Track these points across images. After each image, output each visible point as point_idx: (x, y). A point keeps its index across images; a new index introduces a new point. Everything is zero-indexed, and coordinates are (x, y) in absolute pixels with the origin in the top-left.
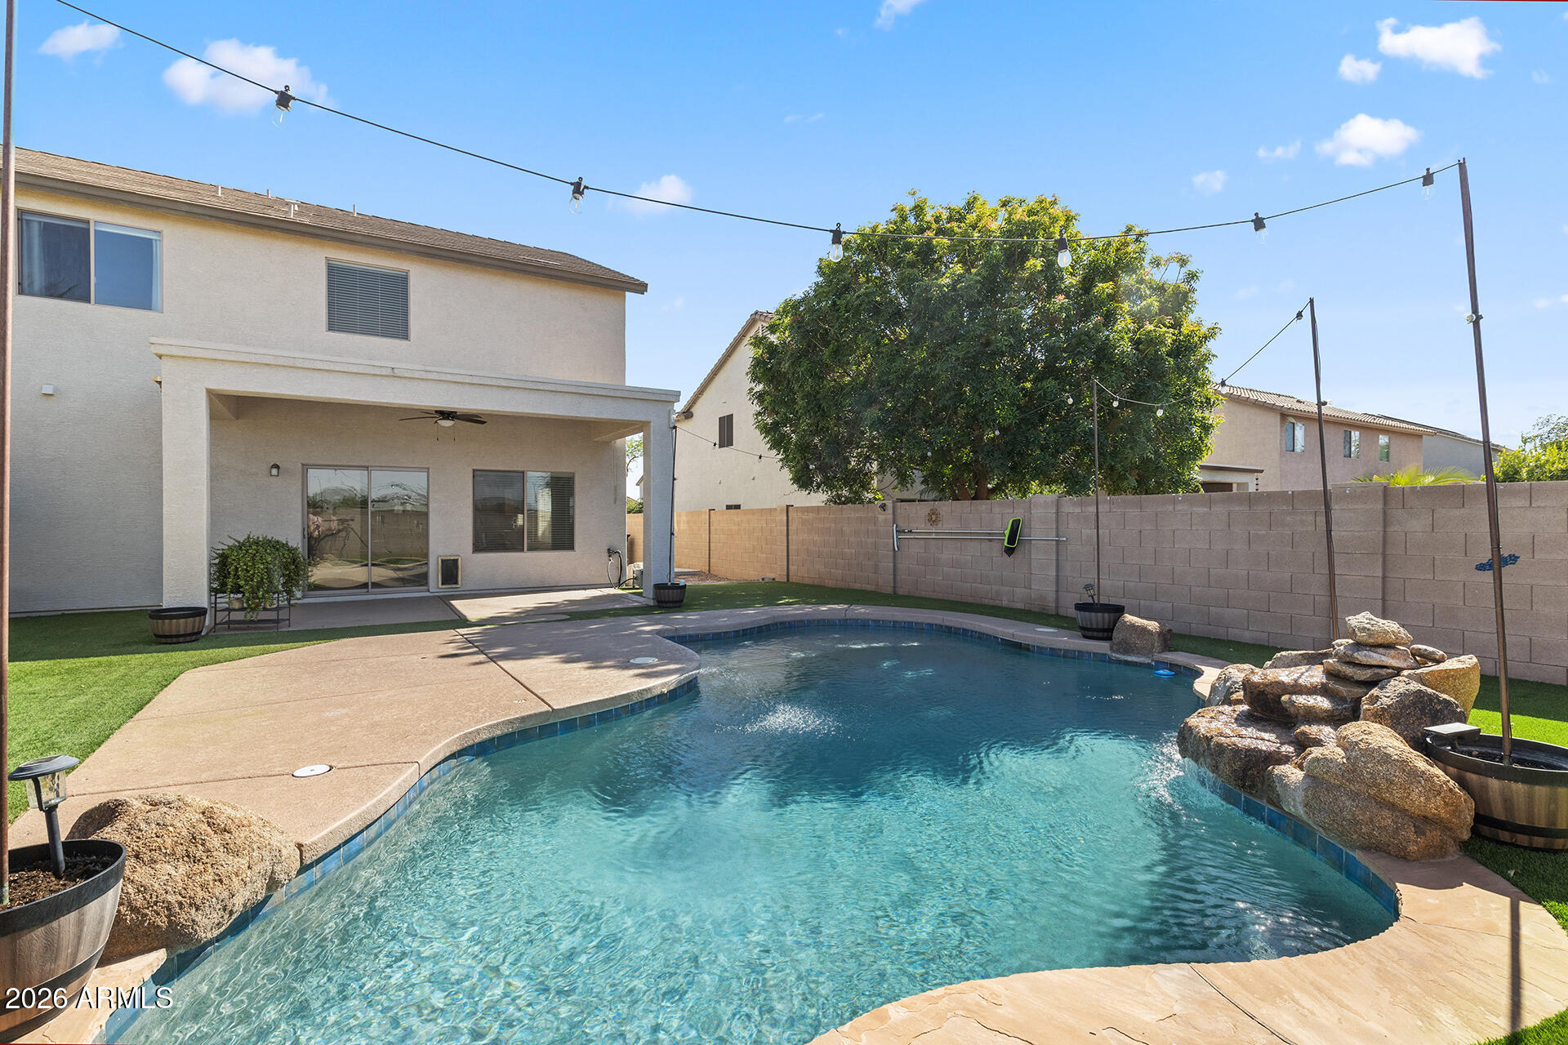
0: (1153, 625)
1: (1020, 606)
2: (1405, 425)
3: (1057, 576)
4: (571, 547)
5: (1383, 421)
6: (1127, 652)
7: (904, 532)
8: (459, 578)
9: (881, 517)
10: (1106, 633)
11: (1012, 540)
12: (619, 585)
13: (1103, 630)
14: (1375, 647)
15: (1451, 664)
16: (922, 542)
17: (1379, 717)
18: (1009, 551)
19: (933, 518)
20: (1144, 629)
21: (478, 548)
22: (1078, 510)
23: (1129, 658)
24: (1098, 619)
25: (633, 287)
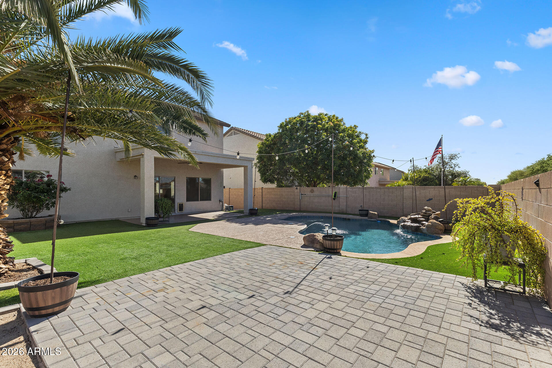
0: (376, 213)
1: (337, 212)
2: (386, 166)
3: (346, 205)
4: (210, 200)
5: (379, 165)
6: (372, 219)
7: (303, 195)
8: (184, 209)
9: (296, 191)
10: (366, 215)
11: (335, 196)
12: (222, 210)
13: (365, 215)
14: (429, 211)
15: (437, 213)
16: (309, 197)
17: (433, 219)
18: (334, 199)
19: (312, 191)
20: (375, 214)
21: (188, 200)
22: (351, 190)
23: (372, 220)
24: (364, 212)
25: (225, 125)
